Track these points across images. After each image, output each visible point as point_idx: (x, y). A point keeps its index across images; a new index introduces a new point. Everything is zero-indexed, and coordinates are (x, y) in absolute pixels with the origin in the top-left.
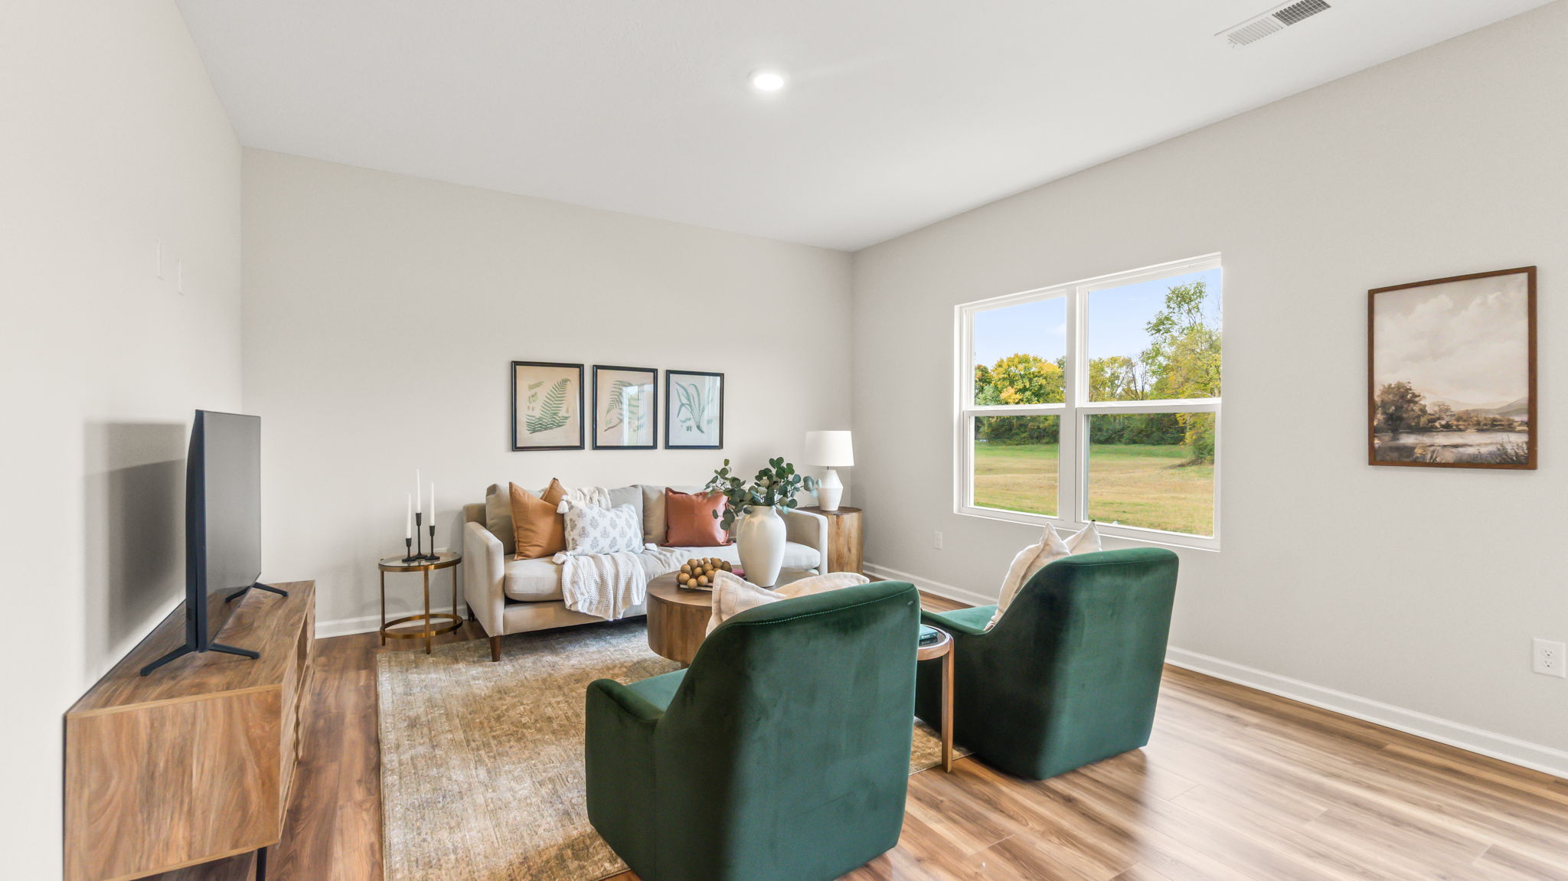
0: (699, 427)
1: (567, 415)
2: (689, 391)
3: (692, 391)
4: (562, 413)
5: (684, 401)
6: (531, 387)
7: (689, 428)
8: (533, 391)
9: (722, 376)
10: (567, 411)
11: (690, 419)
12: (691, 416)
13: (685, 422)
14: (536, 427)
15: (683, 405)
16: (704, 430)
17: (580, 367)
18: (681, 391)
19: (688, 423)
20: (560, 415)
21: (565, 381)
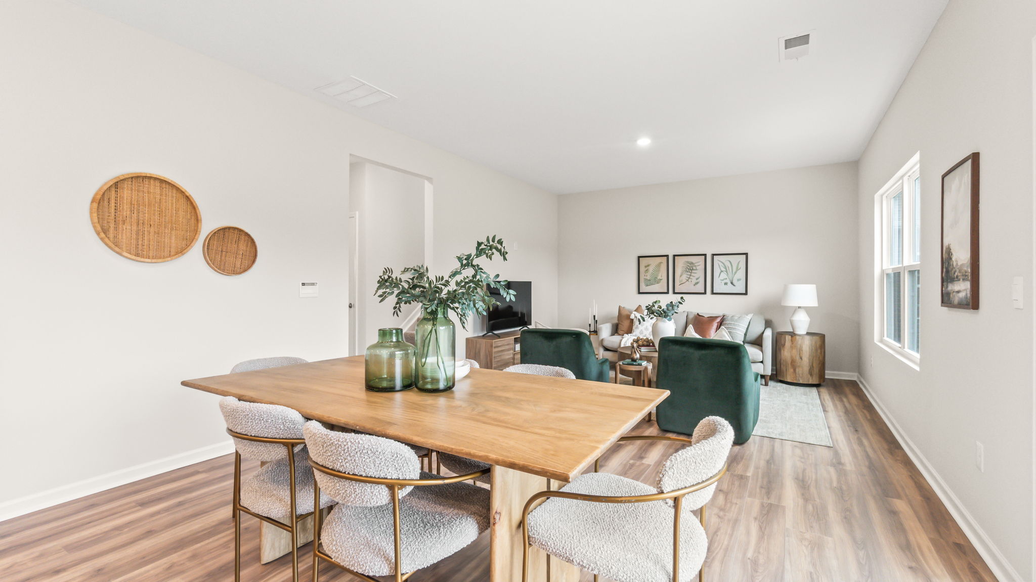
0: (732, 283)
1: (661, 278)
2: (725, 264)
3: (728, 264)
4: (659, 277)
5: (723, 269)
6: (646, 267)
7: (726, 284)
8: (647, 268)
9: (746, 254)
10: (661, 277)
11: (726, 279)
12: (727, 277)
13: (723, 280)
14: (649, 283)
15: (722, 271)
16: (735, 284)
17: (667, 256)
18: (721, 264)
19: (725, 281)
20: (658, 278)
21: (661, 263)
